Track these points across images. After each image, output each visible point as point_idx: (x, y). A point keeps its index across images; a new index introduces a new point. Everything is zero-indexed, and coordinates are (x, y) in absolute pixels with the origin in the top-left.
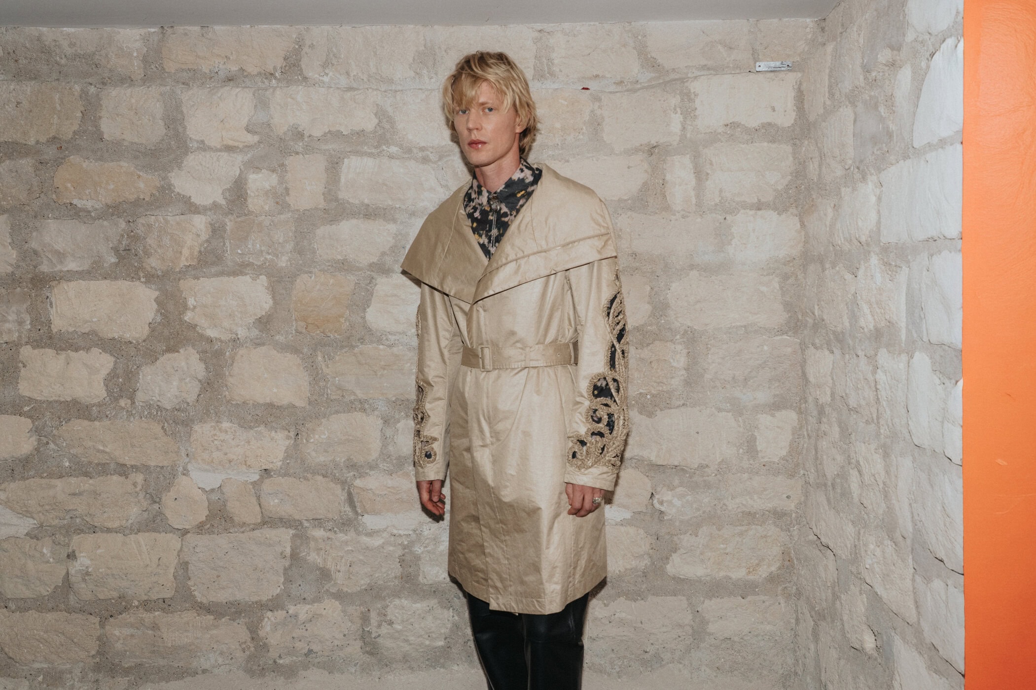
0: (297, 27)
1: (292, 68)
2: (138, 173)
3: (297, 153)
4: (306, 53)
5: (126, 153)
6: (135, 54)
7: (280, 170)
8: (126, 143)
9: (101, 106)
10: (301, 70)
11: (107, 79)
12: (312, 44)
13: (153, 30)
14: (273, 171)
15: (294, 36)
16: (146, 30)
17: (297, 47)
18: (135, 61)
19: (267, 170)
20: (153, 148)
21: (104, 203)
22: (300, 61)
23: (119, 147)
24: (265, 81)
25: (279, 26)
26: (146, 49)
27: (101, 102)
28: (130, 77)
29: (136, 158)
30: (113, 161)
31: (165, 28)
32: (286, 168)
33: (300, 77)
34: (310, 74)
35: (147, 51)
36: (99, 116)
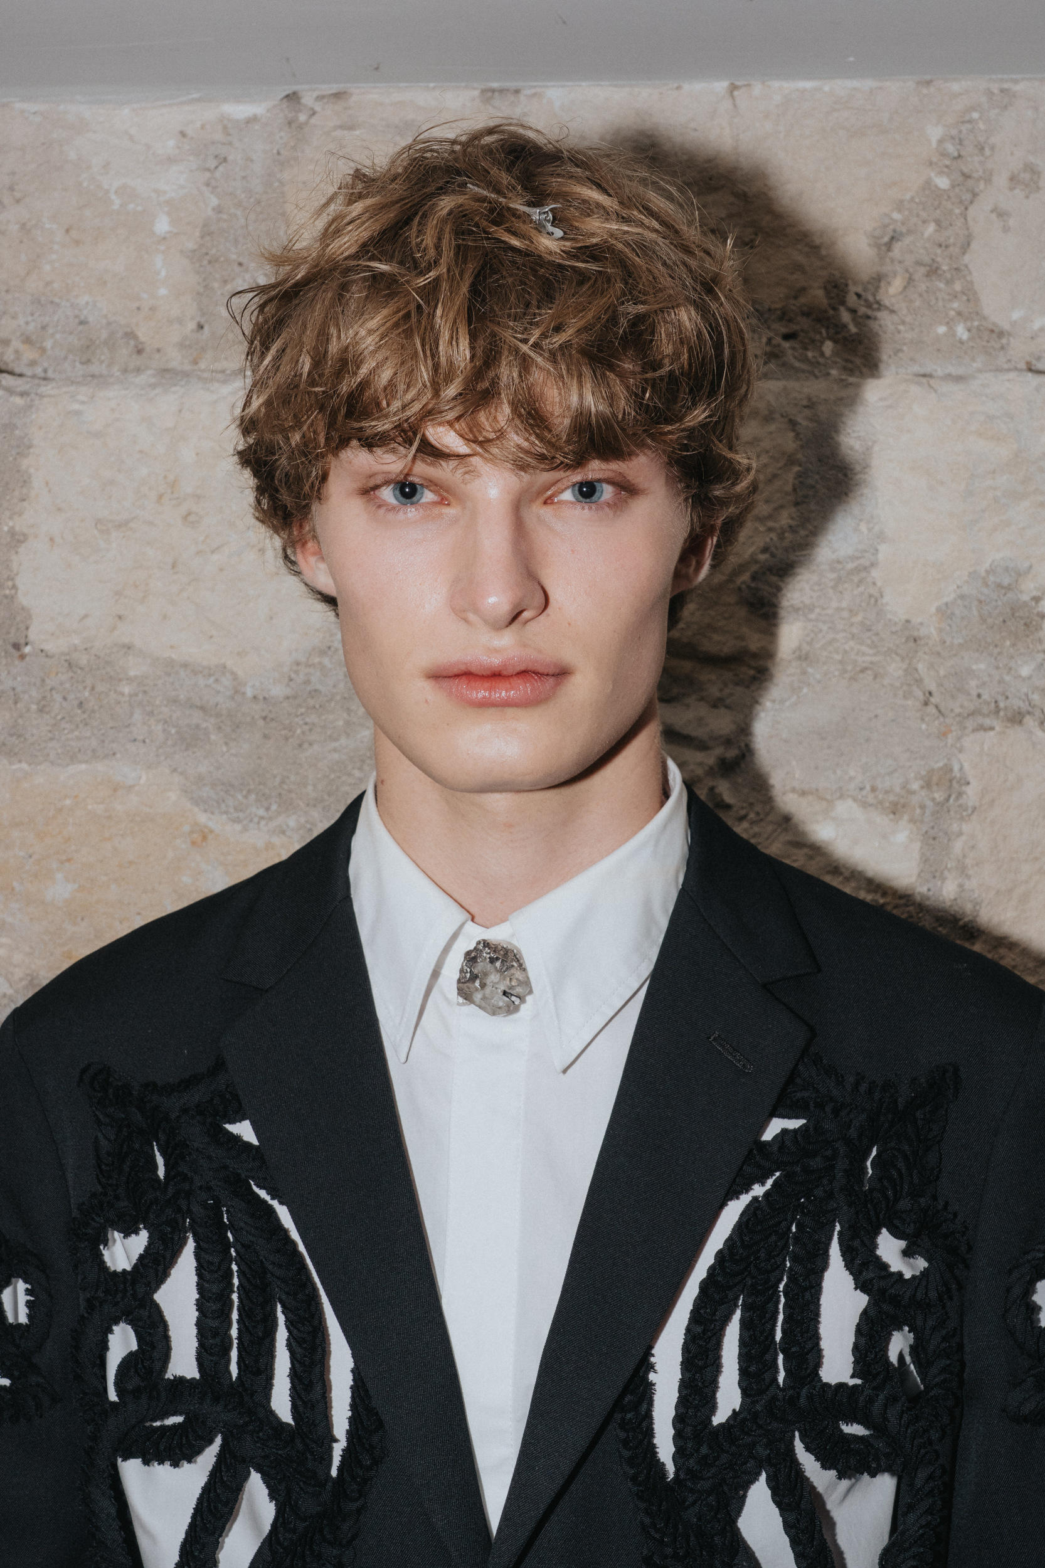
0: (956, 87)
1: (923, 287)
2: (203, 818)
3: (1017, 718)
4: (1001, 214)
5: (138, 716)
6: (162, 225)
7: (930, 804)
8: (135, 668)
9: (26, 482)
10: (970, 295)
11: (16, 344)
12: (1030, 168)
13: (240, 111)
14: (895, 810)
15: (935, 133)
16: (209, 113)
17: (943, 183)
18: (158, 261)
19: (865, 805)
20: (278, 691)
21: (18, 973)
22: (966, 247)
23: (100, 687)
24: (786, 345)
25: (868, 84)
26: (214, 201)
27: (25, 463)
28: (130, 335)
29: (190, 740)
30: (73, 758)
31: (308, 99)
32: (960, 795)
33: (961, 331)
34: (1016, 315)
35: (219, 210)
36: (12, 533)
